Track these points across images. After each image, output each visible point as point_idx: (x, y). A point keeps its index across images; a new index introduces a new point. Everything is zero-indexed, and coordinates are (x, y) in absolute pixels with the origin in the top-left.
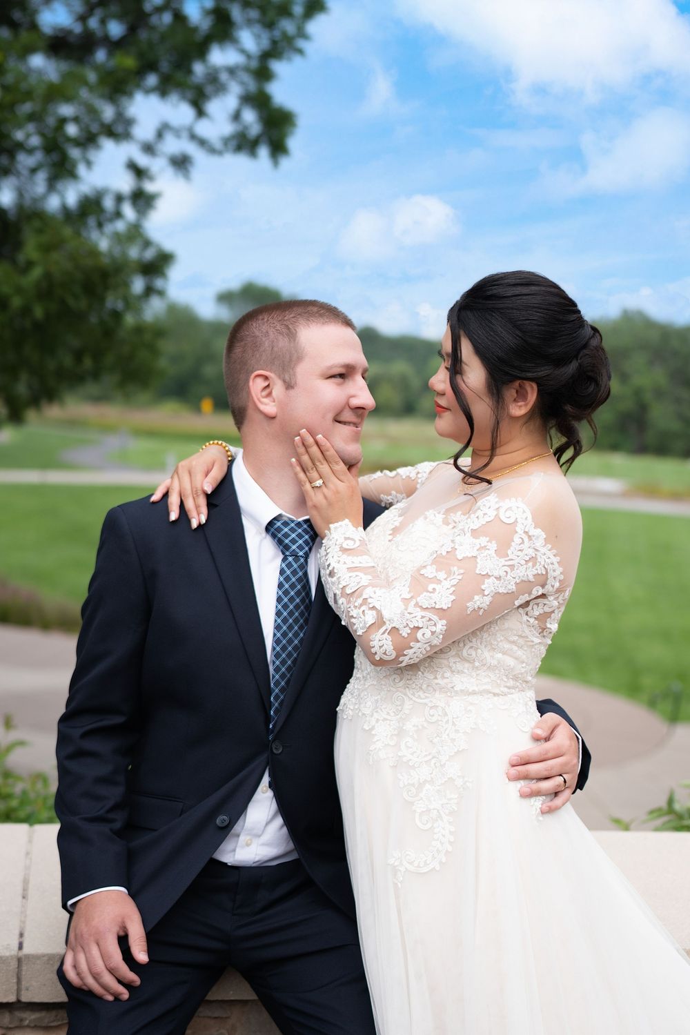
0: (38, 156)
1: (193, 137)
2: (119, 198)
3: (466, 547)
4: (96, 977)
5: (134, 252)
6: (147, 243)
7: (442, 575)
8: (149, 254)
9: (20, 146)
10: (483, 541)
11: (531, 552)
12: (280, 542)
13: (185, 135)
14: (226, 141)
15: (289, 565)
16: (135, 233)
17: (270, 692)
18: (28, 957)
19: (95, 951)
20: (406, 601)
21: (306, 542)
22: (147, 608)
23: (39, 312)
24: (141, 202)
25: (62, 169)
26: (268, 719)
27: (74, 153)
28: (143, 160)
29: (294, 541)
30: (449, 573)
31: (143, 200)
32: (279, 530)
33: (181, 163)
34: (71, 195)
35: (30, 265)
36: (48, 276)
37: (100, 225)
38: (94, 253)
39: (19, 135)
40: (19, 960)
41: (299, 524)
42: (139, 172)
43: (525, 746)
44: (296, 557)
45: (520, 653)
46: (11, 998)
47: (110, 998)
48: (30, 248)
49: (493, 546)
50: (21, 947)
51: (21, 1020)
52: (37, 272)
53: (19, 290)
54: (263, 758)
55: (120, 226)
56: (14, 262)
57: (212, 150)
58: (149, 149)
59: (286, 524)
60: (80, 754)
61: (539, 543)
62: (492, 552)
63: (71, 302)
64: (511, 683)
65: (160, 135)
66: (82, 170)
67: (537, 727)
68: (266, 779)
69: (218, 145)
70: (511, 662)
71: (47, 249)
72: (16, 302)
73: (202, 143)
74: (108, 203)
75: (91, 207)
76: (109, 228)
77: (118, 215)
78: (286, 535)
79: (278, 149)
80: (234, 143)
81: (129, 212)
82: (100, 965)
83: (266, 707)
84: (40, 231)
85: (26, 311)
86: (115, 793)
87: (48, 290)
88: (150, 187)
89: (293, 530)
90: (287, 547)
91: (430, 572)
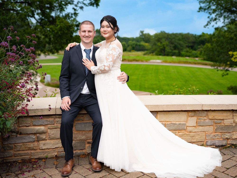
0: (58, 7)
1: (83, 3)
2: (72, 14)
3: (111, 52)
4: (65, 107)
5: (75, 23)
6: (77, 22)
7: (109, 57)
8: (77, 23)
9: (55, 6)
10: (112, 51)
11: (118, 50)
12: (86, 52)
13: (82, 3)
14: (89, 4)
15: (87, 55)
16: (75, 19)
17: (86, 71)
18: (56, 108)
19: (65, 104)
20: (107, 62)
21: (89, 52)
22: (70, 61)
23: (59, 33)
24: (75, 15)
25: (62, 10)
26: (86, 74)
27: (64, 7)
28: (75, 8)
29: (87, 52)
30: (110, 56)
31: (76, 14)
32: (85, 51)
33: (81, 8)
34: (64, 13)
35: (58, 25)
36: (61, 27)
37: (69, 19)
38: (68, 23)
39: (55, 4)
40: (56, 109)
41: (88, 50)
42: (75, 10)
43: (119, 75)
44: (88, 54)
45: (118, 64)
46: (55, 114)
47: (66, 110)
48: (58, 23)
49: (114, 51)
50: (56, 107)
51: (56, 117)
52: (59, 26)
53: (56, 29)
54: (85, 79)
55: (72, 19)
56: (55, 25)
57: (87, 6)
58: (76, 6)
59: (86, 50)
60: (62, 80)
61: (118, 49)
62: (114, 52)
63: (65, 31)
64: (118, 68)
65: (78, 3)
66: (65, 9)
67: (121, 73)
68: (86, 82)
69: (88, 5)
70: (118, 65)
71: (60, 22)
72: (56, 31)
73: (85, 4)
74: (70, 15)
75: (67, 16)
76: (70, 19)
77: (72, 17)
78: (86, 51)
79: (97, 5)
80: (90, 4)
81: (73, 16)
82: (65, 106)
83: (85, 73)
84: (59, 20)
85: (57, 33)
86: (67, 85)
87: (61, 29)
88: (77, 12)
89: (87, 51)
90: (86, 53)
91: (108, 57)
